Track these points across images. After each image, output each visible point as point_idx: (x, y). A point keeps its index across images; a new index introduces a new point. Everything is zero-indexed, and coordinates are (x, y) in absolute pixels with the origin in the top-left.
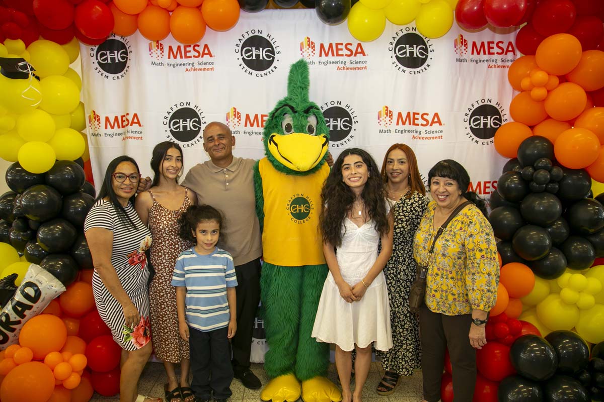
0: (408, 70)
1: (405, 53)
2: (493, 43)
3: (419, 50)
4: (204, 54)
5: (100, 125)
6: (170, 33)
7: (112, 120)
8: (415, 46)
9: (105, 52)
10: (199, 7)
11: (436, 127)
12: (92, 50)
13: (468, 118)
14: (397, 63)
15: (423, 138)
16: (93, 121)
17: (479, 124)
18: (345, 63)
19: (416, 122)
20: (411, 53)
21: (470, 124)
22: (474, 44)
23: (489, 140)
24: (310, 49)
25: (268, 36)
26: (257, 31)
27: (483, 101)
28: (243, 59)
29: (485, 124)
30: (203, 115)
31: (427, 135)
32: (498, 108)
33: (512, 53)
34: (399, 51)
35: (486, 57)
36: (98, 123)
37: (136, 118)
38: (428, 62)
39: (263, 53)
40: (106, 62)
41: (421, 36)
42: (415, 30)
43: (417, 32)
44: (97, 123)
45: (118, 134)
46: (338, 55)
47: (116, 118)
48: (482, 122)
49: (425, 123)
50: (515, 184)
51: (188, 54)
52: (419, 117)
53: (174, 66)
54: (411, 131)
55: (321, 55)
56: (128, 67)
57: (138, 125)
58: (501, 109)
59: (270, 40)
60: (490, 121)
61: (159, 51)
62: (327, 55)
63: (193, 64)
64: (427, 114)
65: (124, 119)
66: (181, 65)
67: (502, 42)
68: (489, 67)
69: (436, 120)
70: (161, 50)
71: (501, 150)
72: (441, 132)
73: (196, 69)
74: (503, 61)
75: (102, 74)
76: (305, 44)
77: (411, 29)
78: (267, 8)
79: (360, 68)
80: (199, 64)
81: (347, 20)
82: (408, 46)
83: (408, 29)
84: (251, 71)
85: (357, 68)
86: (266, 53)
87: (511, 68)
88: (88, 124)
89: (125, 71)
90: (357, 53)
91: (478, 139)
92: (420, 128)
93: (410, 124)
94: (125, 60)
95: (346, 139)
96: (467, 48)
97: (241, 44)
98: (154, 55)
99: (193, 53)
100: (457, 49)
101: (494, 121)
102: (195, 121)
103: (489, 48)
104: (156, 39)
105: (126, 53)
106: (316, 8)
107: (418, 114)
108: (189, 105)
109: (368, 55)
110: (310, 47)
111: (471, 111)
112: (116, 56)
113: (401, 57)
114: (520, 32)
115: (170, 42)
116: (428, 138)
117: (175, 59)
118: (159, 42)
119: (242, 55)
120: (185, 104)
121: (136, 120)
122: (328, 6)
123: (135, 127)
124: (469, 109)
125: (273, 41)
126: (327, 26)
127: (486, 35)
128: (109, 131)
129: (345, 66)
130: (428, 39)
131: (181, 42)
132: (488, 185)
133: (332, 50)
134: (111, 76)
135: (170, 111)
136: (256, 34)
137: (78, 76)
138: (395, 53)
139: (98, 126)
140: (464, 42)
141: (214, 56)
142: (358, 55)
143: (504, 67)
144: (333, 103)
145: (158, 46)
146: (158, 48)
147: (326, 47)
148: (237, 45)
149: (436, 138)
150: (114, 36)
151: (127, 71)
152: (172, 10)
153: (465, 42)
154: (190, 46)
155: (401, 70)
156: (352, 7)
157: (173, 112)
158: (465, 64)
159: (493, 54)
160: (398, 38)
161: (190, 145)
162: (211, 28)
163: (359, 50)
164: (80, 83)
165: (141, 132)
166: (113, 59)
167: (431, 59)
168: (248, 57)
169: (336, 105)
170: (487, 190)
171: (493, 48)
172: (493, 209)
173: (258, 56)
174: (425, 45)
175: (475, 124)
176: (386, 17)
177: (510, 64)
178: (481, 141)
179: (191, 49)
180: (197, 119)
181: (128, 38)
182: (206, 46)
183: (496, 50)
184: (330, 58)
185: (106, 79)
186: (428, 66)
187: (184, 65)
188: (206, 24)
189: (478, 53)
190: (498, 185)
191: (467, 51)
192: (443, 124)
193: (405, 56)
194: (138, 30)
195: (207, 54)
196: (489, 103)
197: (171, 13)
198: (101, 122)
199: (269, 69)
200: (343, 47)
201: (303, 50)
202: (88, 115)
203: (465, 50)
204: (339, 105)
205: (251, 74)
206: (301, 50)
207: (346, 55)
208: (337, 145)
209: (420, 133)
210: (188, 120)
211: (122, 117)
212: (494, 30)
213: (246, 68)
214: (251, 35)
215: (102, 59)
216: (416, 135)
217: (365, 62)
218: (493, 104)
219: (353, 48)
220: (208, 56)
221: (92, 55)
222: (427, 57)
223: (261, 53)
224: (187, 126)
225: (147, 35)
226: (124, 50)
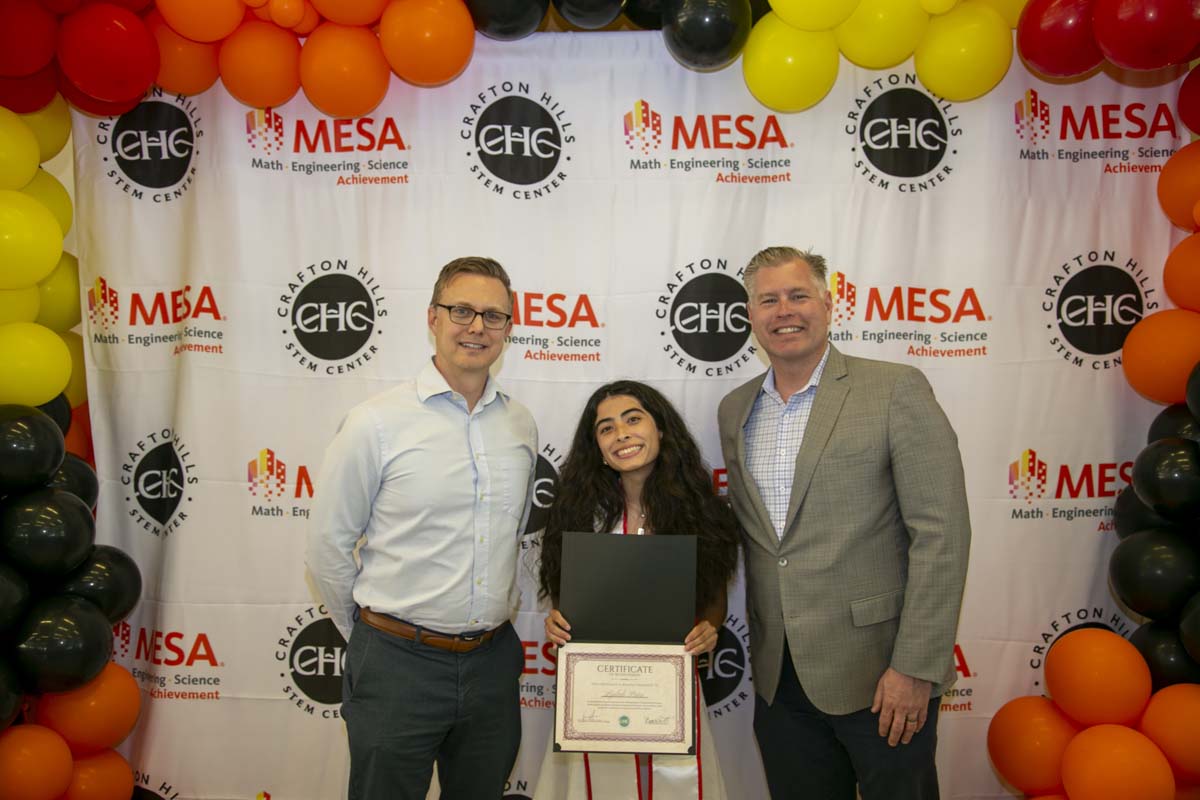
0: (894, 181)
1: (888, 138)
2: (1117, 108)
3: (925, 129)
4: (384, 141)
5: (116, 313)
6: (301, 90)
7: (149, 305)
8: (912, 121)
9: (135, 133)
10: (373, 26)
11: (969, 324)
12: (103, 126)
13: (1055, 300)
14: (867, 163)
15: (935, 353)
16: (99, 305)
17: (1084, 316)
18: (735, 165)
19: (918, 311)
20: (904, 139)
21: (1059, 316)
22: (1067, 113)
23: (1110, 357)
24: (649, 130)
25: (544, 97)
26: (516, 87)
27: (1093, 257)
28: (482, 154)
29: (1100, 317)
30: (379, 293)
31: (947, 346)
32: (1133, 274)
33: (1167, 134)
34: (872, 134)
35: (1099, 144)
36: (112, 309)
37: (206, 300)
38: (947, 159)
39: (530, 141)
40: (137, 157)
41: (930, 96)
42: (913, 82)
43: (918, 87)
44: (108, 308)
45: (164, 339)
46: (718, 145)
47: (160, 298)
48: (1091, 310)
49: (940, 314)
50: (1181, 471)
51: (345, 142)
52: (924, 298)
53: (309, 169)
54: (905, 336)
55: (675, 146)
56: (193, 171)
57: (211, 316)
58: (1141, 277)
59: (548, 108)
60: (1112, 308)
61: (272, 133)
62: (690, 144)
63: (356, 167)
64: (946, 293)
65: (180, 299)
66: (326, 168)
67: (1141, 107)
68: (1108, 169)
69: (969, 306)
70: (276, 129)
71: (1140, 383)
72: (984, 336)
73: (364, 180)
74: (1143, 153)
75: (126, 188)
76: (637, 117)
77: (903, 79)
78: (542, 29)
79: (774, 179)
80: (372, 166)
81: (741, 57)
82: (894, 122)
83: (894, 79)
84: (501, 183)
85: (766, 178)
86: (540, 141)
87: (1164, 171)
88: (86, 312)
89: (184, 179)
90: (765, 139)
91: (1081, 355)
92: (927, 328)
93: (901, 316)
94: (187, 152)
95: (737, 356)
96: (1047, 123)
97: (477, 118)
98: (260, 142)
99: (357, 139)
100: (1022, 127)
101: (1122, 308)
102: (358, 309)
103: (1107, 121)
104: (266, 103)
105: (189, 136)
106: (664, 29)
107: (923, 291)
108: (345, 267)
109: (792, 145)
110: (647, 125)
111: (1063, 283)
112: (163, 144)
113: (877, 150)
114: (1187, 78)
115: (298, 109)
116: (949, 353)
117: (311, 154)
118: (273, 111)
119: (478, 144)
120: (335, 264)
121: (206, 304)
122: (694, 23)
123: (205, 321)
124: (1058, 279)
125: (558, 110)
126: (691, 75)
127: (1098, 90)
128: (141, 329)
129: (736, 173)
130: (947, 104)
131: (328, 112)
132: (1109, 473)
133: (707, 131)
134: (149, 192)
135: (296, 281)
136: (515, 92)
137: (66, 193)
138: (863, 139)
139: (112, 318)
140: (1039, 109)
141: (409, 147)
142: (768, 145)
143: (1146, 168)
144: (706, 264)
145: (268, 121)
146: (270, 126)
147: (690, 126)
148: (467, 121)
149: (969, 352)
150: (160, 95)
151: (189, 181)
152: (306, 30)
153: (1042, 108)
154: (349, 122)
155: (877, 181)
156: (754, 24)
157: (302, 286)
158: (1042, 164)
159: (1118, 136)
160: (869, 101)
161: (345, 368)
162: (400, 77)
163: (772, 133)
164: (69, 212)
165: (220, 335)
166: (155, 151)
167: (955, 152)
168: (492, 148)
169: (713, 270)
170: (1108, 487)
171: (1116, 121)
172: (1123, 537)
173: (518, 147)
174: (939, 117)
175: (1072, 315)
176: (840, 50)
177: (1162, 161)
178: (1089, 358)
179: (352, 128)
180: (365, 304)
181: (194, 100)
182: (389, 122)
183: (1125, 126)
184: (700, 152)
185: (135, 199)
186: (947, 170)
187: (333, 167)
188: (392, 69)
189: (1079, 135)
190: (1135, 474)
191: (1047, 132)
192: (986, 315)
193: (886, 146)
194: (219, 79)
195: (390, 142)
196: (1108, 262)
197: (302, 41)
198: (119, 307)
199: (547, 181)
200: (731, 125)
201: (631, 133)
202: (88, 289)
203: (1043, 127)
204: (721, 271)
205: (499, 189)
206: (627, 133)
207: (740, 145)
208: (719, 370)
209: (927, 339)
210: (342, 305)
211: (175, 295)
212: (1119, 78)
213: (489, 175)
214: (502, 95)
215: (127, 149)
216: (917, 344)
217: (787, 163)
218: (1120, 263)
219: (757, 128)
220: (395, 146)
221: (102, 139)
222: (943, 147)
223: (526, 141)
224: (337, 320)
225: (242, 94)
226: (185, 129)
